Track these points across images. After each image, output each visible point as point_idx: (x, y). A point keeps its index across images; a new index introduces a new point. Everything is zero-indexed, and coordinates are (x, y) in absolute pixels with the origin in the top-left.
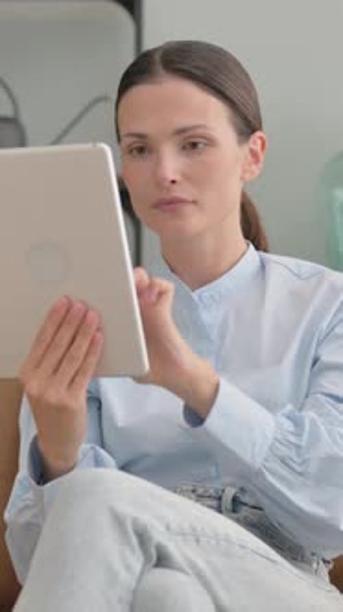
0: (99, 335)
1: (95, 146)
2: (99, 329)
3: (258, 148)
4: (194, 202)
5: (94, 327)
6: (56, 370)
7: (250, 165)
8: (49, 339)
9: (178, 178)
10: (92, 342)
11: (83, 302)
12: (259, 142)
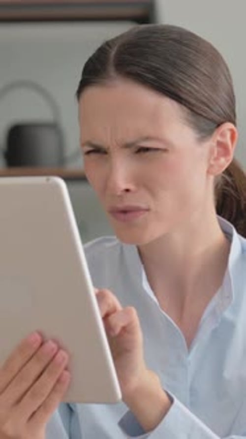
0: (66, 373)
1: (48, 180)
2: (66, 369)
3: (228, 140)
4: (148, 210)
5: (63, 366)
6: (19, 401)
7: (217, 159)
8: (16, 369)
9: (131, 187)
10: (59, 381)
11: (55, 341)
12: (228, 135)
